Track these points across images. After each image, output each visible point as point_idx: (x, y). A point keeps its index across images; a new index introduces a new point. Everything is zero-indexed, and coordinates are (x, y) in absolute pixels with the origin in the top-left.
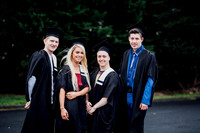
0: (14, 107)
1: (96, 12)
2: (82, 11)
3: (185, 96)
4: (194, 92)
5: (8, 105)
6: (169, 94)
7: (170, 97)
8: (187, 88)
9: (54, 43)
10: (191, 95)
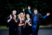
0: (4, 29)
1: (25, 4)
2: (21, 4)
3: (48, 26)
4: (50, 25)
5: (2, 28)
6: (44, 26)
7: (44, 27)
8: (48, 24)
9: (15, 12)
10: (49, 26)
